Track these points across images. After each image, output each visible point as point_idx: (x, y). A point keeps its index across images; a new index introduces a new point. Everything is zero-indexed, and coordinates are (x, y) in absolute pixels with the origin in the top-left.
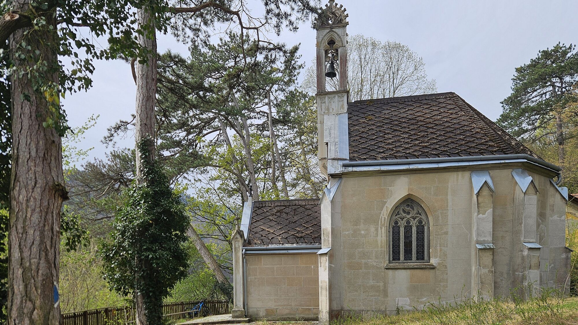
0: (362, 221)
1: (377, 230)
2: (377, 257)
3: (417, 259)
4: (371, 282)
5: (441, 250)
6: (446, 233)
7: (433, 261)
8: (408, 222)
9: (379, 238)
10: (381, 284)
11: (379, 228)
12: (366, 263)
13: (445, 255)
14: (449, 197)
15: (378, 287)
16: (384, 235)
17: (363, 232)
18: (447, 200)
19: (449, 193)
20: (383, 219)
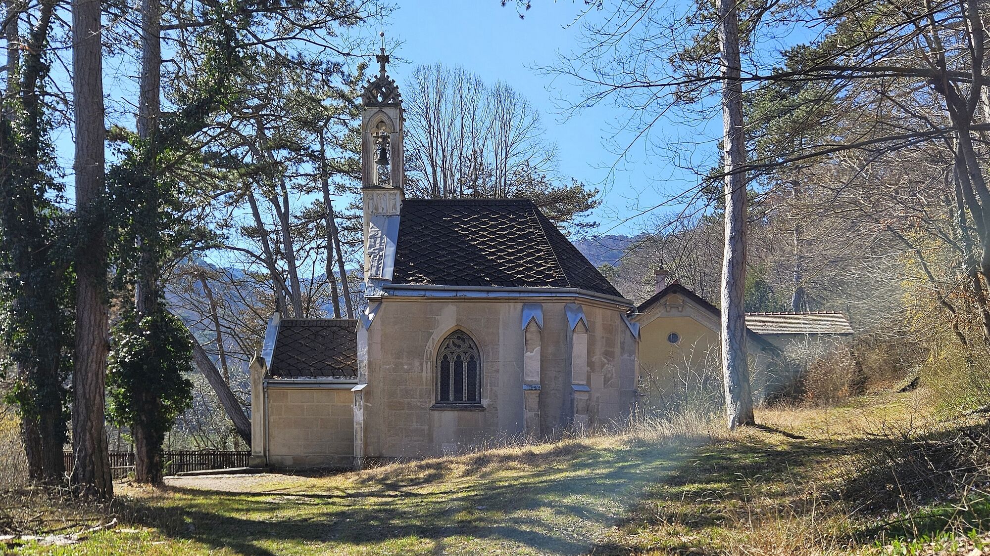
0: (405, 353)
1: (422, 365)
2: (421, 397)
3: (468, 399)
4: (415, 425)
5: (491, 390)
6: (497, 371)
7: (485, 402)
8: (459, 357)
9: (424, 374)
10: (426, 427)
11: (424, 363)
12: (409, 403)
13: (496, 396)
14: (501, 331)
15: (423, 430)
16: (429, 371)
17: (406, 367)
18: (498, 334)
19: (501, 327)
20: (429, 352)
